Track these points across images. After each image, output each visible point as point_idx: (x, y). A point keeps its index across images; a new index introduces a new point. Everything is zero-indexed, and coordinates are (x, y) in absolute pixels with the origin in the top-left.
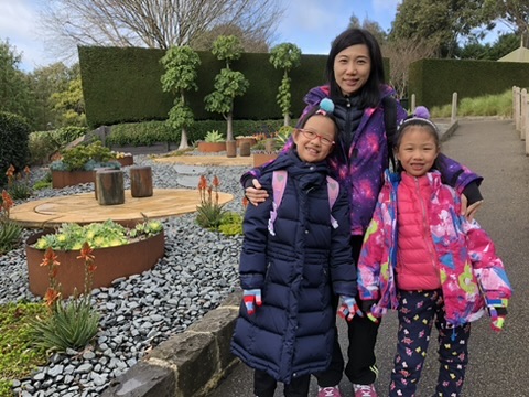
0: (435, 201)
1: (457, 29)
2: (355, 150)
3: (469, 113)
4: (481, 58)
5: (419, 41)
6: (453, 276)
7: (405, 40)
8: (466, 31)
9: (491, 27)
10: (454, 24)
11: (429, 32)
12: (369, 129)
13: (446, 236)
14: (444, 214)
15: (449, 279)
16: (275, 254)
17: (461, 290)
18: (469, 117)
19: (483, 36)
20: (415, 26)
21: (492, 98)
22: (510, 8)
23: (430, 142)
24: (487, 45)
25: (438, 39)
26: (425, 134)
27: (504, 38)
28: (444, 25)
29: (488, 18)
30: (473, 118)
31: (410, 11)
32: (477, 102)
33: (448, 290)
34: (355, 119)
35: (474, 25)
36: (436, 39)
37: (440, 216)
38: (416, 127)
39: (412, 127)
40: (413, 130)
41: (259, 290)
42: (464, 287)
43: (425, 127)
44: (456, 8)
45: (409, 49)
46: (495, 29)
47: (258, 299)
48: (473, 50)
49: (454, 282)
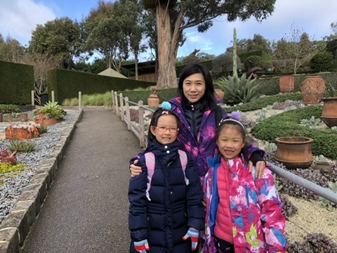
0: (236, 178)
1: (73, 53)
2: (201, 138)
3: (88, 104)
4: (86, 71)
5: (49, 56)
6: (242, 233)
7: (40, 55)
8: (78, 55)
9: (91, 54)
10: (70, 49)
11: (56, 52)
12: (208, 124)
13: (240, 204)
14: (240, 189)
15: (238, 235)
16: (152, 211)
17: (247, 244)
18: (88, 106)
19: (87, 59)
20: (46, 46)
21: (99, 96)
22: (101, 46)
23: (239, 137)
24: (89, 64)
25: (62, 57)
26: (235, 132)
27: (97, 61)
28: (64, 49)
29: (90, 49)
30: (90, 107)
31: (42, 37)
32: (91, 98)
33: (239, 242)
34: (197, 118)
35: (82, 52)
36: (60, 57)
37: (238, 190)
38: (230, 125)
39: (227, 125)
40: (228, 127)
41: (146, 240)
42: (250, 242)
43: (236, 126)
44: (70, 40)
45: (43, 61)
46: (93, 56)
47: (147, 246)
48: (81, 66)
49: (242, 237)
